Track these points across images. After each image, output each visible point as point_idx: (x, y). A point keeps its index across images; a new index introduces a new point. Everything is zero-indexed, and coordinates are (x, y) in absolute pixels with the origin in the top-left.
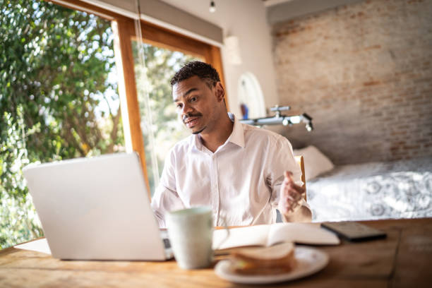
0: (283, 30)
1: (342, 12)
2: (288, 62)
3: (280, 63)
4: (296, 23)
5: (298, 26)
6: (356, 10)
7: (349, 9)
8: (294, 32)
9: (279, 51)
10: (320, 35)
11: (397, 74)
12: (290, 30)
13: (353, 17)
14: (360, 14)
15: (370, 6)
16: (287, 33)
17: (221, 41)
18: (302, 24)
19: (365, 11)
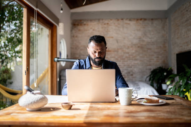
0: (76, 23)
1: (101, 21)
2: (76, 37)
3: (73, 36)
4: (82, 22)
5: (83, 23)
6: (106, 22)
7: (104, 21)
8: (81, 25)
9: (74, 31)
10: (91, 28)
11: (118, 49)
12: (80, 24)
13: (105, 24)
14: (108, 24)
15: (111, 22)
16: (78, 25)
17: (58, 24)
18: (85, 23)
19: (109, 23)
